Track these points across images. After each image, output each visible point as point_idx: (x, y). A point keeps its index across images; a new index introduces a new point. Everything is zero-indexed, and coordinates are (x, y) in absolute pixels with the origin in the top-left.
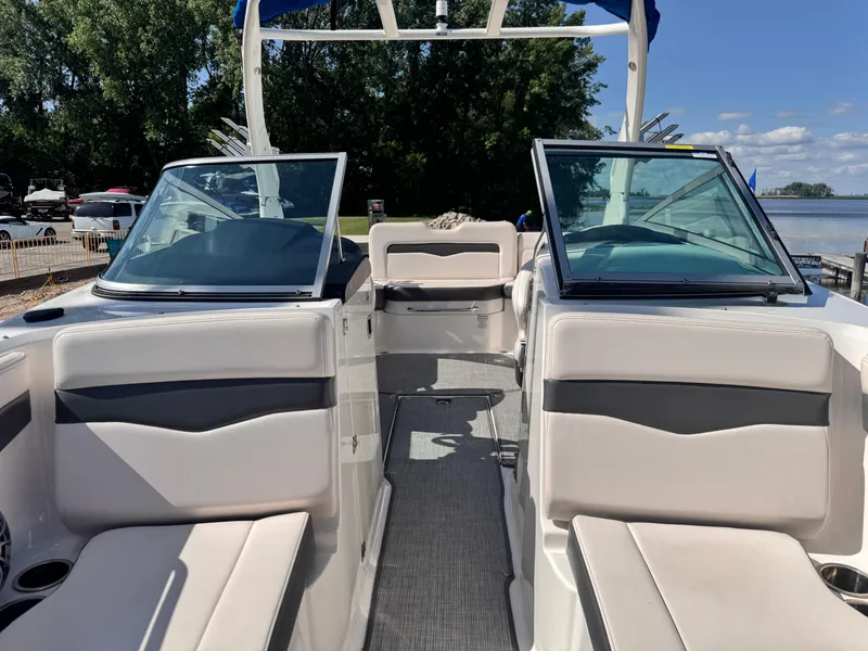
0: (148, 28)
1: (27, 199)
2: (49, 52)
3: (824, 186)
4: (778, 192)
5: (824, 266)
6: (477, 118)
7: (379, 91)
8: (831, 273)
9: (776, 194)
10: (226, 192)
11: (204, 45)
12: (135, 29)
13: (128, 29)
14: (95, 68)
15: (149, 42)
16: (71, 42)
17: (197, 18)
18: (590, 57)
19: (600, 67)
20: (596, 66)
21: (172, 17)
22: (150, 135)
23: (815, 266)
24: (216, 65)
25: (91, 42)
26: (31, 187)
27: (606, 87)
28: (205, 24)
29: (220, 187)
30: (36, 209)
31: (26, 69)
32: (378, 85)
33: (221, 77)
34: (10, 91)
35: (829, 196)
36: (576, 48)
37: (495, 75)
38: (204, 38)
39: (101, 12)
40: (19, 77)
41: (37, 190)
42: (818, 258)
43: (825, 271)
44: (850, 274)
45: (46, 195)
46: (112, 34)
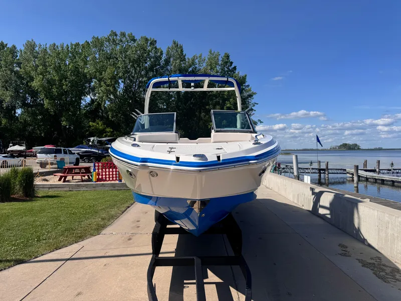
0: (67, 80)
1: (8, 150)
2: (22, 89)
3: (356, 145)
4: (337, 147)
5: (348, 173)
6: (205, 116)
7: (164, 106)
8: (351, 176)
9: (336, 148)
10: (99, 146)
11: (89, 87)
12: (61, 80)
13: (58, 80)
14: (42, 96)
15: (66, 86)
16: (33, 85)
17: (88, 76)
18: (250, 92)
19: (254, 96)
20: (252, 96)
21: (77, 76)
22: (64, 123)
23: (344, 173)
24: (95, 95)
25: (42, 86)
26: (11, 145)
27: (257, 104)
28: (91, 78)
29: (96, 143)
30: (13, 154)
31: (11, 96)
32: (163, 103)
33: (97, 99)
34: (3, 105)
35: (359, 149)
36: (244, 89)
37: (212, 100)
38: (90, 84)
39: (47, 73)
40: (8, 99)
41: (13, 146)
42: (345, 170)
43: (348, 175)
44: (353, 174)
45: (17, 148)
46: (51, 82)
